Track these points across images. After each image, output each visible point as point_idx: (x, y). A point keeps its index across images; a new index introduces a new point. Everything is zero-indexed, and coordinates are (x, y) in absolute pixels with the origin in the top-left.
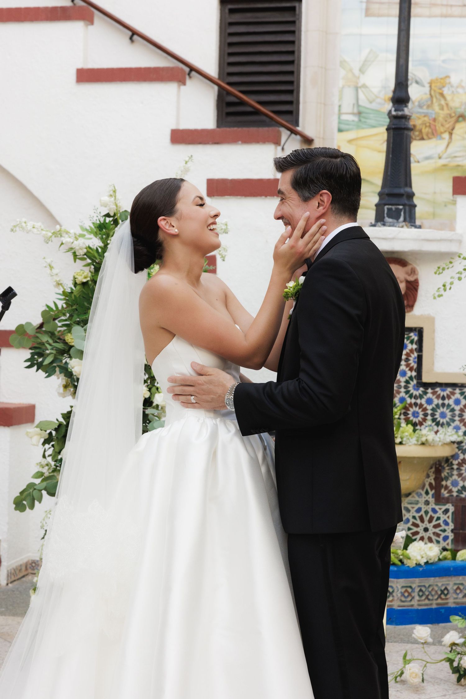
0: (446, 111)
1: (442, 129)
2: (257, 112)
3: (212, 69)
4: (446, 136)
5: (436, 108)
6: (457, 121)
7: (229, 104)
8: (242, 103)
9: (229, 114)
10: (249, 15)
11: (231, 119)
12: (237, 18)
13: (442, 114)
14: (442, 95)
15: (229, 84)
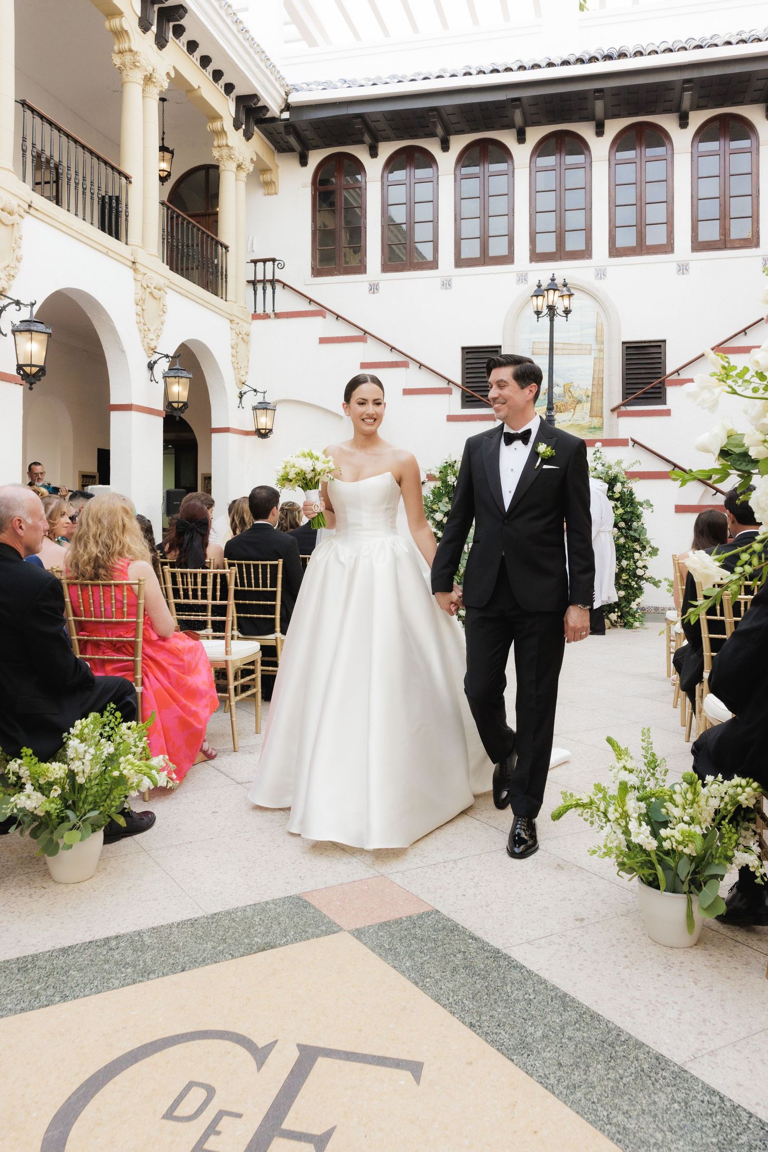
0: (572, 399)
1: (570, 407)
2: (480, 400)
3: (459, 382)
4: (572, 410)
5: (567, 397)
6: (577, 403)
7: (467, 397)
8: (473, 396)
9: (467, 401)
10: (475, 354)
11: (468, 404)
12: (470, 356)
13: (570, 400)
14: (569, 391)
15: (467, 387)
